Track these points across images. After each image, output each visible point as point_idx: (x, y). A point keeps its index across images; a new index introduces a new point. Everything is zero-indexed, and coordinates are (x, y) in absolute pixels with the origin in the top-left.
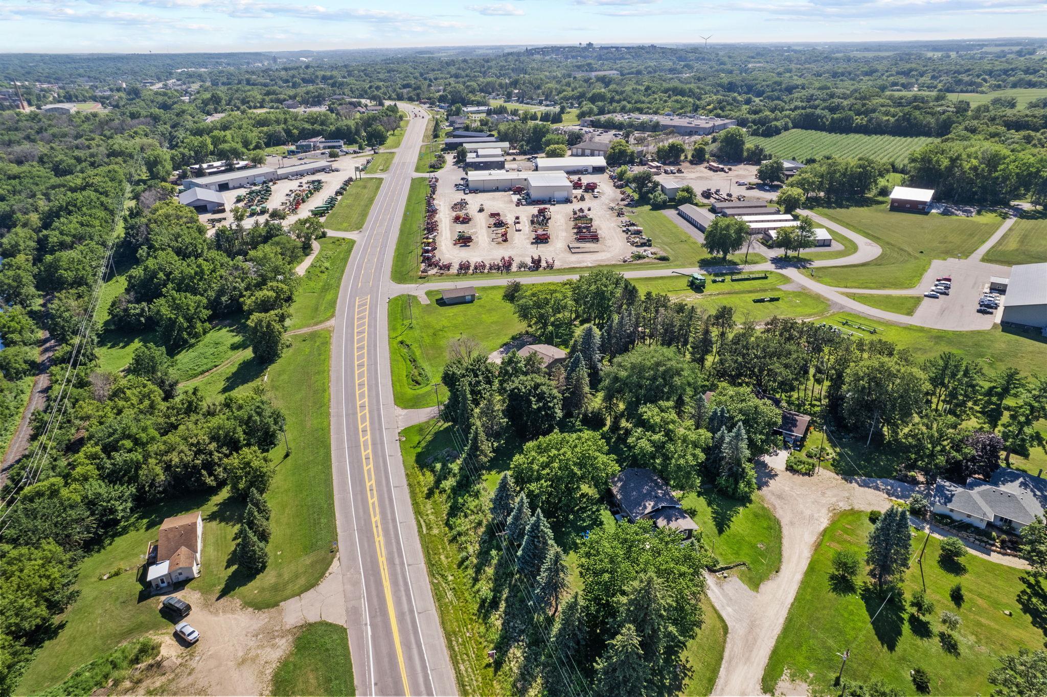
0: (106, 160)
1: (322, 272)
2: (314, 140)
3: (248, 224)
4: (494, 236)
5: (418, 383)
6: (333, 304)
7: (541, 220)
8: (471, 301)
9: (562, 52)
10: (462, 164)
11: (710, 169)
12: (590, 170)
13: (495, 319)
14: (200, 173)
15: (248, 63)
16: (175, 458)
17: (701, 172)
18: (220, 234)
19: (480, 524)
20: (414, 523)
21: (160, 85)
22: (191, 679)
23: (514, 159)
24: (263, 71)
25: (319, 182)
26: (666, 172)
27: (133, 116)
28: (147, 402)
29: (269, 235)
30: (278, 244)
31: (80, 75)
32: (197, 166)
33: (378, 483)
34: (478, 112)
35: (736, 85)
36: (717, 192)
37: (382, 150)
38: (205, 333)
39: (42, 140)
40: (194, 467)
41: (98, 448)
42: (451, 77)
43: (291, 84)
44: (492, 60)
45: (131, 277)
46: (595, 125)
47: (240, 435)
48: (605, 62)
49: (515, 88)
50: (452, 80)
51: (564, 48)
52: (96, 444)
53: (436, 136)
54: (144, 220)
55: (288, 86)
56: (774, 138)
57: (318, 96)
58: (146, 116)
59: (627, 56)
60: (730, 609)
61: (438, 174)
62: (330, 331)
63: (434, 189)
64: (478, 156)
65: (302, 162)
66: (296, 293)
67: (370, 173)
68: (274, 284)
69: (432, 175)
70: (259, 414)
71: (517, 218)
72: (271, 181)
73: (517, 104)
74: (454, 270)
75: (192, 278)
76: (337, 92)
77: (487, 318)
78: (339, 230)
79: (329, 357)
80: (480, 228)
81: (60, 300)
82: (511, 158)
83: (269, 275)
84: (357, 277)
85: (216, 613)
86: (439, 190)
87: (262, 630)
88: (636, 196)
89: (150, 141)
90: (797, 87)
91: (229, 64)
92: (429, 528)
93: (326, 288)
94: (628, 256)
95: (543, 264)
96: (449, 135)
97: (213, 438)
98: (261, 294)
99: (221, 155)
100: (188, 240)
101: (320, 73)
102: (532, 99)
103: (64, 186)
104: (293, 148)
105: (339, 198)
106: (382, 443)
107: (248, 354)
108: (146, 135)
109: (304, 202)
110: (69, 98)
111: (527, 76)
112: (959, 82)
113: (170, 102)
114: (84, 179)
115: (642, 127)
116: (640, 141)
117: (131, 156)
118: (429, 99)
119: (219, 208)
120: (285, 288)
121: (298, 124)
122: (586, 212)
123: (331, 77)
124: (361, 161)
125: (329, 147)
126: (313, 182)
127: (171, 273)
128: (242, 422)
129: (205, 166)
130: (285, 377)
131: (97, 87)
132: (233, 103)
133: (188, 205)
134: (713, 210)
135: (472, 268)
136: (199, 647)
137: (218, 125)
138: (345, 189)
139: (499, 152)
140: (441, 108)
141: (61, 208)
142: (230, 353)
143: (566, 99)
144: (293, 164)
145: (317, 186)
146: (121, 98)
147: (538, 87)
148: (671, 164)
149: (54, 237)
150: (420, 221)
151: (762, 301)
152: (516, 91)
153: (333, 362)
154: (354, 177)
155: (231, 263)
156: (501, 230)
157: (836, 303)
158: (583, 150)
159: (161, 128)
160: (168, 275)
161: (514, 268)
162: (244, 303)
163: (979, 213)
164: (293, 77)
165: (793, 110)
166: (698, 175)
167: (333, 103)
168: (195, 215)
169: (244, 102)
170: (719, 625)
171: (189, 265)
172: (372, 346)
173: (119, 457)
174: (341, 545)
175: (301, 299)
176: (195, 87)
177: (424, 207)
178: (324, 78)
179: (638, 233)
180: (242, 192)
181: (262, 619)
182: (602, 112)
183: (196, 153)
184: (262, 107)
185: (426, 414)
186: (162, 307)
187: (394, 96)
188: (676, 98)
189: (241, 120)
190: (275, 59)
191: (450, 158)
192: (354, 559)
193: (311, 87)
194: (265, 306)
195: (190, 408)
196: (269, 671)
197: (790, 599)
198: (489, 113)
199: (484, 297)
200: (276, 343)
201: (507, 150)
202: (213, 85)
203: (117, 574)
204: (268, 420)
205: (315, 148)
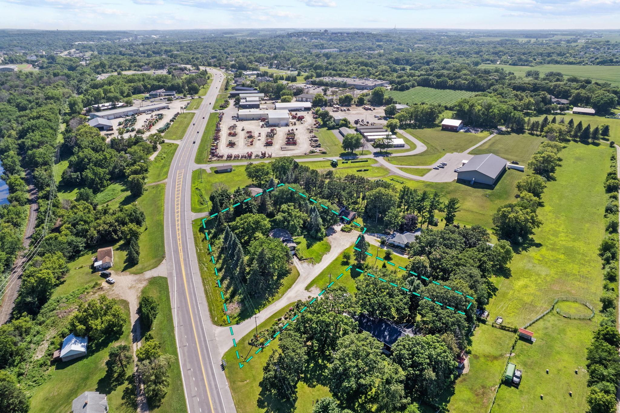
0: (45, 101)
1: (162, 159)
2: (159, 91)
3: (126, 136)
4: (247, 142)
5: (202, 204)
6: (167, 173)
7: (271, 135)
8: (230, 172)
9: (309, 35)
10: (238, 106)
11: (365, 109)
12: (303, 109)
13: (240, 179)
14: (98, 110)
15: (119, 39)
16: (101, 228)
17: (360, 110)
18: (113, 141)
19: (219, 248)
20: (195, 249)
21: (66, 53)
22: (113, 292)
23: (266, 103)
24: (129, 45)
25: (162, 115)
26: (341, 111)
27: (55, 75)
28: (87, 210)
29: (137, 141)
30: (141, 145)
31: (15, 46)
32: (96, 106)
33: (182, 237)
34: (253, 75)
35: (399, 59)
36: (362, 120)
37: (196, 97)
38: (108, 185)
39: (4, 89)
40: (109, 231)
41: (70, 225)
42: (241, 52)
43: (146, 55)
44: (267, 40)
45: (71, 161)
46: (314, 83)
47: (127, 219)
48: (333, 43)
49: (275, 60)
50: (240, 54)
51: (310, 33)
52: (69, 224)
53: (226, 89)
54: (74, 134)
55: (144, 56)
56: (405, 92)
57: (162, 64)
58: (63, 75)
59: (347, 39)
60: (302, 270)
61: (225, 111)
62: (165, 184)
63: (221, 118)
64: (246, 101)
65: (153, 103)
66: (150, 168)
67: (189, 110)
68: (140, 163)
69: (221, 111)
70: (134, 212)
71: (260, 134)
72: (136, 114)
73: (276, 70)
74: (225, 158)
75: (101, 161)
76: (173, 61)
77: (236, 179)
78: (171, 139)
79: (164, 194)
80: (241, 140)
81: (38, 171)
82: (264, 102)
83: (137, 159)
84: (179, 161)
85: (120, 276)
86: (224, 119)
87: (137, 280)
88: (322, 123)
89: (67, 90)
90: (432, 61)
91: (107, 39)
92: (200, 250)
93: (164, 166)
94: (308, 151)
95: (267, 155)
96: (233, 88)
97: (116, 221)
98: (133, 168)
99: (109, 99)
100: (98, 144)
101: (164, 48)
102: (284, 67)
103: (26, 116)
104: (148, 95)
105: (172, 123)
106: (185, 224)
107: (129, 193)
108: (63, 86)
109: (153, 125)
110: (12, 61)
111: (285, 52)
112: (520, 60)
113: (74, 65)
114: (38, 113)
115: (338, 85)
116: (334, 93)
117: (58, 99)
118: (226, 66)
119: (110, 128)
120: (145, 165)
121: (150, 82)
122: (295, 131)
123: (170, 51)
124: (184, 104)
125: (168, 95)
126: (158, 115)
127: (91, 159)
128: (128, 215)
129: (100, 105)
130: (145, 202)
131: (27, 54)
132: (113, 67)
133: (95, 126)
134: (357, 130)
135: (233, 157)
136: (115, 284)
137: (106, 82)
138: (175, 119)
139: (257, 99)
140: (232, 71)
141: (29, 128)
142: (120, 193)
143: (303, 67)
144: (148, 105)
145: (161, 117)
146: (44, 62)
147: (289, 60)
148: (346, 106)
149: (28, 143)
150: (212, 134)
151: (361, 171)
152: (276, 62)
153: (166, 196)
154: (180, 112)
155: (119, 155)
156: (251, 140)
157: (393, 172)
158: (302, 98)
159: (72, 82)
160: (89, 160)
161: (253, 157)
162: (126, 172)
163: (482, 132)
164: (148, 50)
165: (419, 76)
166: (358, 112)
167: (171, 68)
168: (99, 132)
169: (119, 66)
170: (297, 274)
171: (100, 155)
172: (184, 190)
173: (79, 227)
174: (166, 255)
175: (152, 170)
176: (88, 54)
177: (214, 128)
178: (166, 51)
179: (316, 141)
180: (122, 120)
181: (137, 277)
182: (319, 76)
183: (95, 98)
184: (129, 69)
185: (204, 214)
186: (88, 173)
187: (206, 63)
188: (362, 67)
189: (118, 79)
190: (136, 36)
191: (232, 102)
192: (171, 259)
193: (158, 58)
194: (135, 172)
195: (105, 212)
196: (140, 290)
197: (325, 267)
198: (258, 75)
199: (237, 170)
200: (142, 188)
201: (263, 98)
202: (99, 54)
203: (81, 267)
204: (138, 215)
205: (160, 95)
